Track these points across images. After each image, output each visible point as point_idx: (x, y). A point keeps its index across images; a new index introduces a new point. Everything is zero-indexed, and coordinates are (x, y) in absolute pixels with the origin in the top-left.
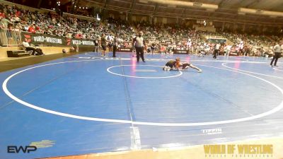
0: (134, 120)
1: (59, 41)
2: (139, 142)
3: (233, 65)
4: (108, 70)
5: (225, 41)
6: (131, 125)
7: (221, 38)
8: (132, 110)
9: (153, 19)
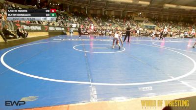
0: (92, 82)
1: (40, 28)
2: (96, 96)
3: (160, 43)
4: (74, 48)
5: (155, 27)
6: (90, 85)
7: (152, 25)
8: (91, 75)
9: (105, 12)
